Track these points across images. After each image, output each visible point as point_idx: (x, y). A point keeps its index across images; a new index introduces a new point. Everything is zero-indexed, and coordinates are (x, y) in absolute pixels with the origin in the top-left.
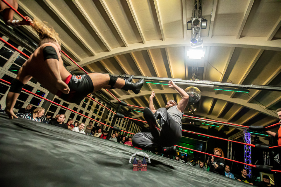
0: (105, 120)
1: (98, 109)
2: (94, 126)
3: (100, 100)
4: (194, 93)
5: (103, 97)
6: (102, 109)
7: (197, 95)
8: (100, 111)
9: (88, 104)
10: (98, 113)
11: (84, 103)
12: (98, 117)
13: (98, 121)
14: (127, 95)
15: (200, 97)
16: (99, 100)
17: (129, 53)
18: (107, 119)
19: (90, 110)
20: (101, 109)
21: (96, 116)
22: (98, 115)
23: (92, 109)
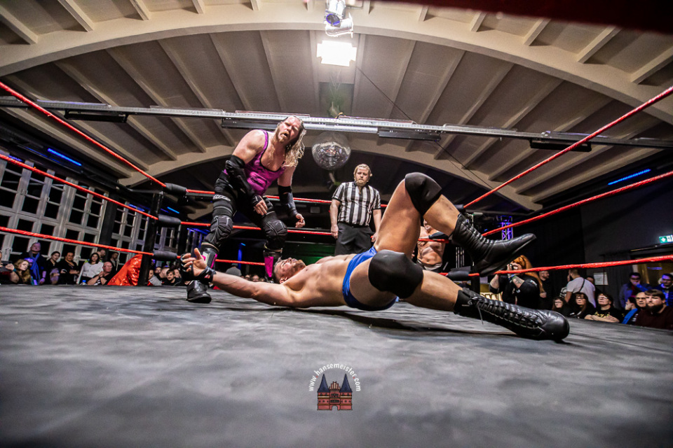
0: (114, 236)
1: (83, 208)
2: (82, 258)
3: (81, 182)
4: (336, 147)
5: (91, 174)
6: (95, 208)
7: (343, 151)
8: (90, 216)
9: (45, 198)
10: (84, 220)
11: (27, 198)
12: (89, 232)
13: (92, 241)
14: (166, 162)
15: (348, 153)
16: (79, 184)
17: (156, 41)
18: (118, 232)
19: (54, 216)
20: (92, 209)
21: (83, 229)
22: (89, 224)
23: (62, 214)
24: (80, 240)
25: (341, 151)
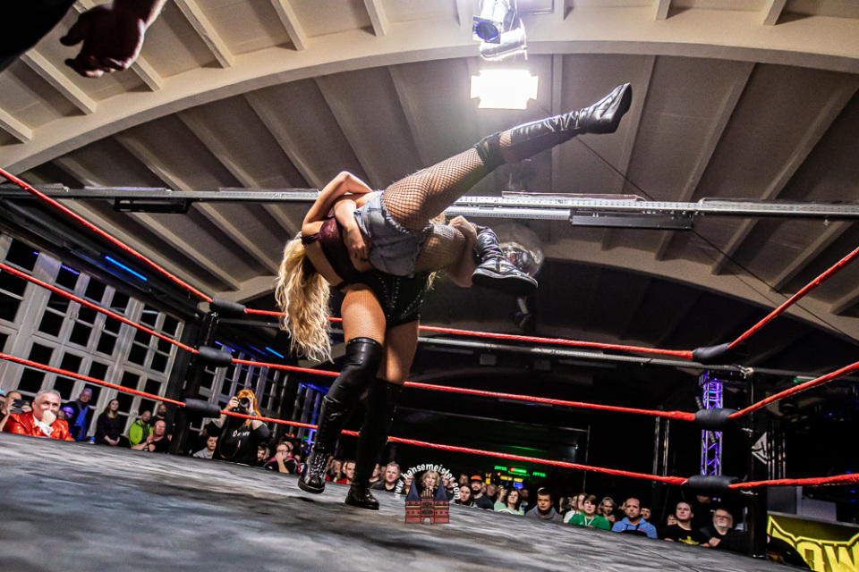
1: (147, 342)
3: (150, 305)
4: (515, 249)
5: (160, 293)
6: (164, 345)
7: (529, 255)
8: (156, 354)
9: (99, 324)
10: (149, 360)
11: (77, 324)
12: (153, 378)
13: (156, 393)
15: (538, 260)
16: (146, 308)
19: (109, 351)
20: (159, 345)
21: (145, 373)
22: (154, 367)
23: (119, 348)
24: (140, 389)
25: (525, 257)
